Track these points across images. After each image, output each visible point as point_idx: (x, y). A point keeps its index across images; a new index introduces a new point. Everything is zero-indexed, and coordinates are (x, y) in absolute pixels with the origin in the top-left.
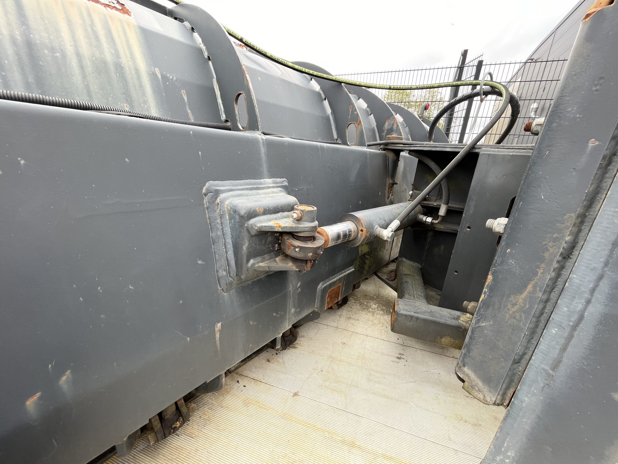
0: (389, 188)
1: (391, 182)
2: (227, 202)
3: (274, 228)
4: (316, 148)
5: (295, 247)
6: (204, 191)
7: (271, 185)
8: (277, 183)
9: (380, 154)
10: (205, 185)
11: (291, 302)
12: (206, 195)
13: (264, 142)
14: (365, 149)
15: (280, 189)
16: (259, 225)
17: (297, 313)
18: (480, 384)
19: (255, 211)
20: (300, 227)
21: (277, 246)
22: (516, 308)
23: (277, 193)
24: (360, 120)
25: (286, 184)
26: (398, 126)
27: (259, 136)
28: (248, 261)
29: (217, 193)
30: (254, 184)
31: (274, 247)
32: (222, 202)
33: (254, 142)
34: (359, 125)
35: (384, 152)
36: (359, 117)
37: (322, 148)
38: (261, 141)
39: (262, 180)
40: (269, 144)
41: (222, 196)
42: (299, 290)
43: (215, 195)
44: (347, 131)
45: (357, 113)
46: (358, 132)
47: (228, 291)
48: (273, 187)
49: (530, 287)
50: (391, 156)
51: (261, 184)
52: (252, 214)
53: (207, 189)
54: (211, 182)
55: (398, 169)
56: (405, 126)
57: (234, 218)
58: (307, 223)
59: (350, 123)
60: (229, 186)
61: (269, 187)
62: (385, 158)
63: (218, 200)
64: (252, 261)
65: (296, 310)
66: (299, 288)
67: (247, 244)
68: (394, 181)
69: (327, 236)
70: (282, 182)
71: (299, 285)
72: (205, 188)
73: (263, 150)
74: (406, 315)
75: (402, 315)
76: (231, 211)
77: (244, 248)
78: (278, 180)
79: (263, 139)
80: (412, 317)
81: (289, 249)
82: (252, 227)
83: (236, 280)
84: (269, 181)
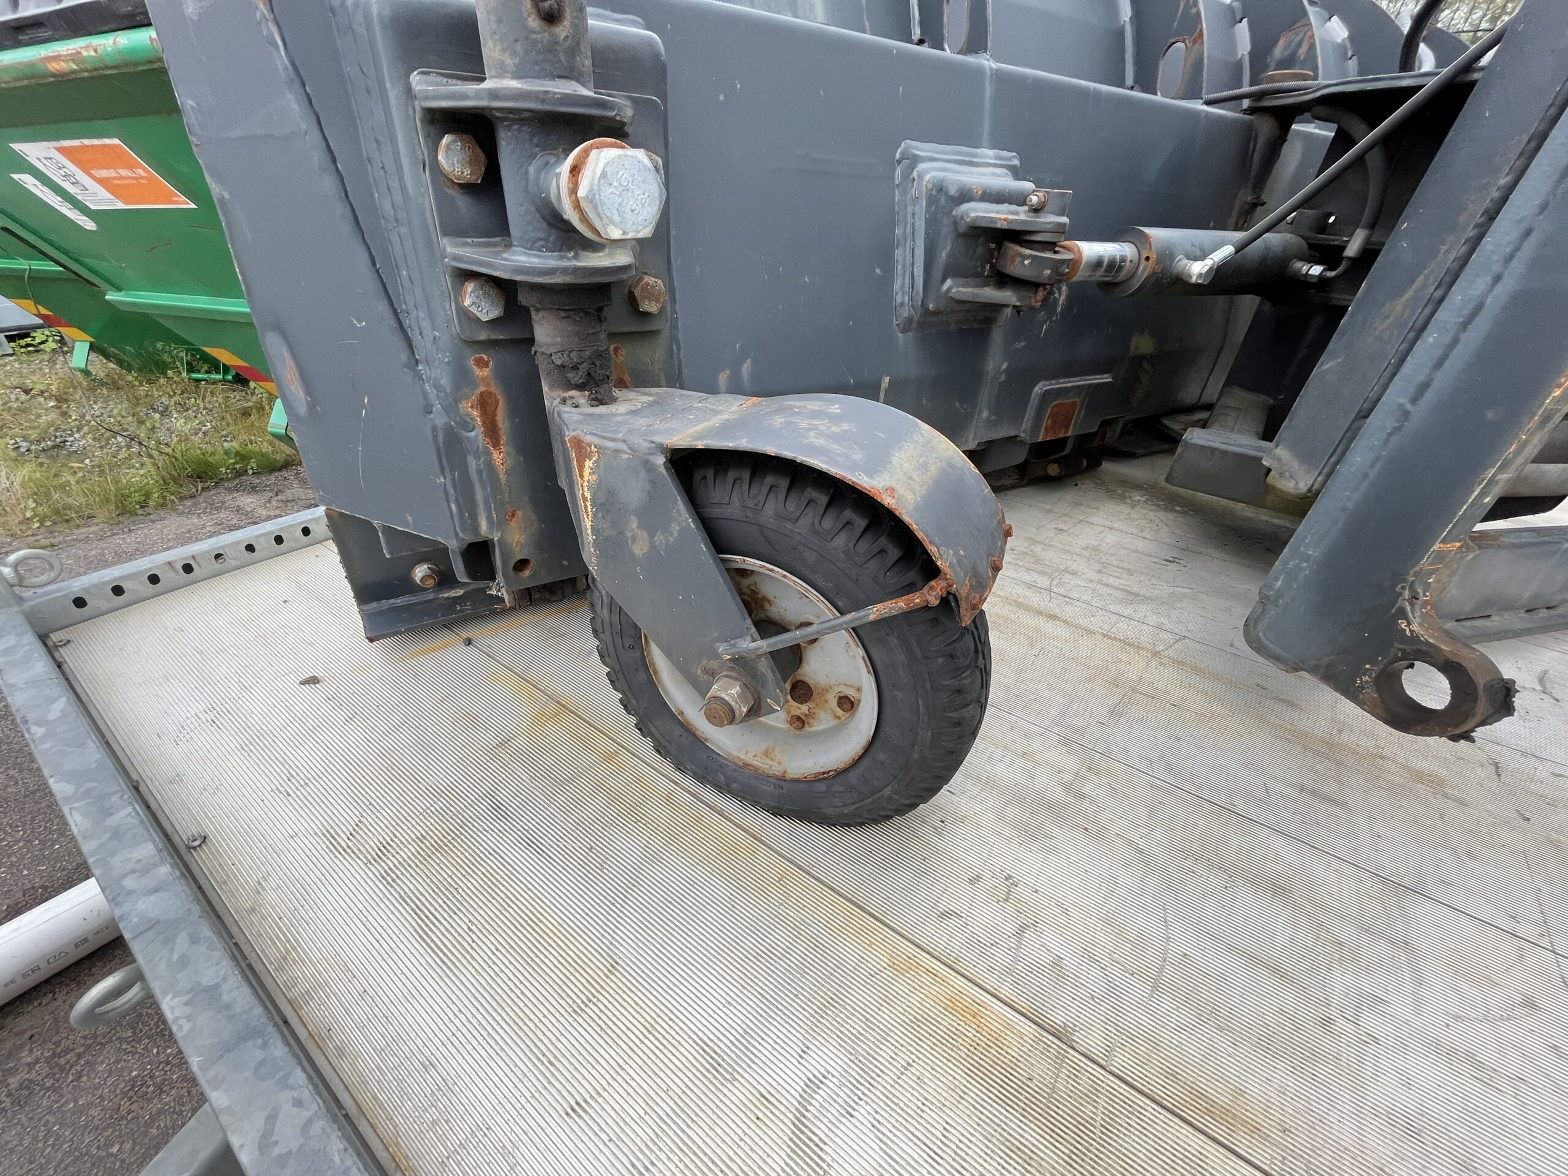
0: (1240, 215)
1: (1249, 199)
2: (928, 177)
3: (996, 223)
4: (1084, 93)
5: (1025, 257)
6: (898, 156)
7: (992, 161)
8: (1001, 159)
9: (1234, 121)
10: (899, 146)
11: (986, 396)
12: (899, 162)
13: (992, 75)
14: (1198, 106)
15: (1005, 171)
16: (973, 214)
17: (992, 424)
18: (1295, 464)
19: (970, 190)
20: (1039, 222)
21: (988, 267)
22: (1388, 322)
23: (1000, 176)
24: (1201, 31)
25: (1016, 162)
26: (1312, 47)
27: (986, 62)
28: (943, 281)
29: (915, 160)
30: (967, 154)
31: (983, 267)
32: (920, 176)
33: (977, 73)
34: (1195, 42)
35: (1247, 117)
36: (1201, 22)
37: (1097, 95)
38: (988, 73)
39: (979, 150)
40: (1000, 78)
41: (922, 166)
42: (1003, 378)
43: (912, 163)
44: (1161, 62)
45: (1198, 14)
46: (1189, 64)
47: (904, 331)
48: (995, 166)
49: (1420, 280)
50: (1265, 127)
51: (976, 156)
52: (965, 196)
53: (902, 153)
54: (908, 141)
55: (1276, 166)
56: (1349, 55)
57: (937, 202)
58: (1052, 216)
59: (1173, 40)
60: (931, 151)
61: (988, 165)
62: (1248, 134)
63: (915, 174)
64: (949, 282)
65: (990, 416)
66: (1003, 373)
67: (948, 249)
68: (1258, 197)
69: (1080, 253)
70: (1010, 159)
71: (1004, 367)
72: (899, 150)
73: (988, 91)
74: (1203, 447)
75: (1195, 446)
76: (932, 190)
77: (944, 255)
78: (1005, 153)
79: (991, 69)
80: (1213, 450)
81: (1013, 261)
82: (962, 218)
83: (919, 314)
84: (988, 154)
